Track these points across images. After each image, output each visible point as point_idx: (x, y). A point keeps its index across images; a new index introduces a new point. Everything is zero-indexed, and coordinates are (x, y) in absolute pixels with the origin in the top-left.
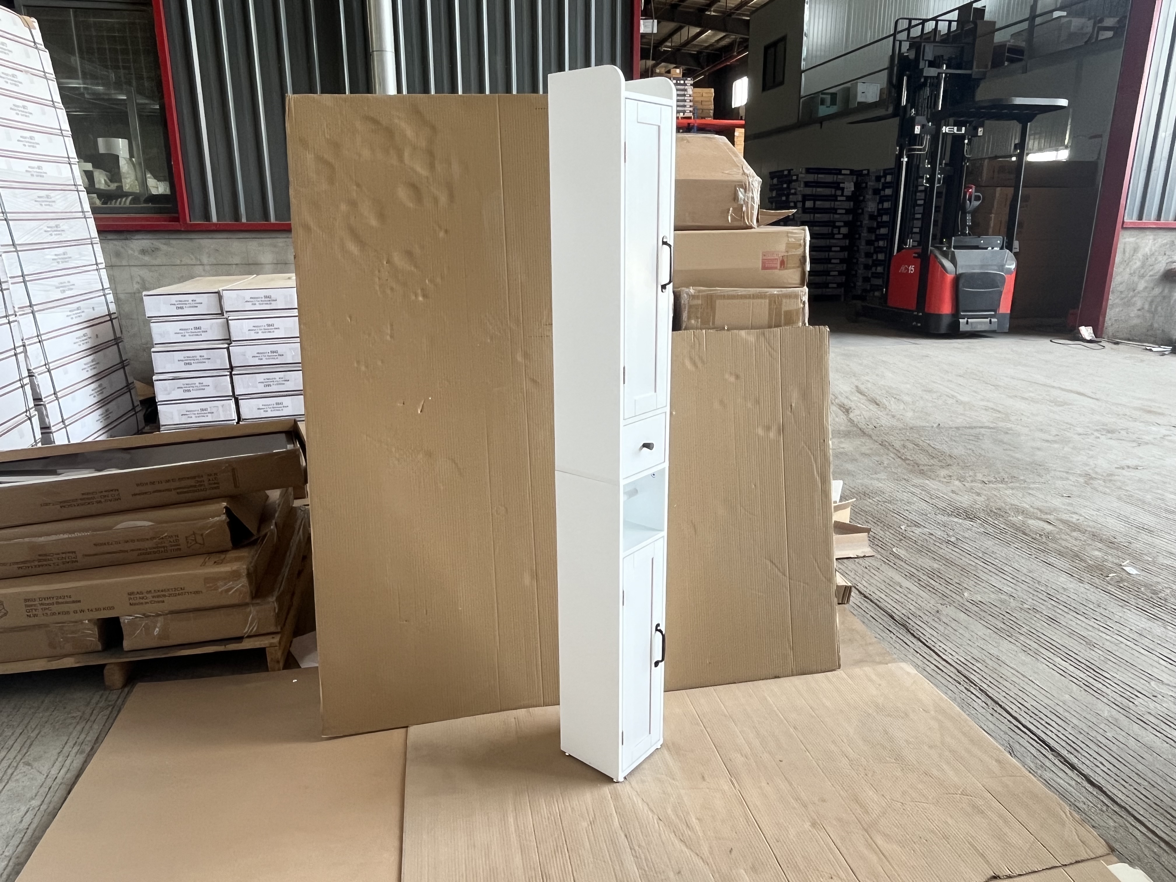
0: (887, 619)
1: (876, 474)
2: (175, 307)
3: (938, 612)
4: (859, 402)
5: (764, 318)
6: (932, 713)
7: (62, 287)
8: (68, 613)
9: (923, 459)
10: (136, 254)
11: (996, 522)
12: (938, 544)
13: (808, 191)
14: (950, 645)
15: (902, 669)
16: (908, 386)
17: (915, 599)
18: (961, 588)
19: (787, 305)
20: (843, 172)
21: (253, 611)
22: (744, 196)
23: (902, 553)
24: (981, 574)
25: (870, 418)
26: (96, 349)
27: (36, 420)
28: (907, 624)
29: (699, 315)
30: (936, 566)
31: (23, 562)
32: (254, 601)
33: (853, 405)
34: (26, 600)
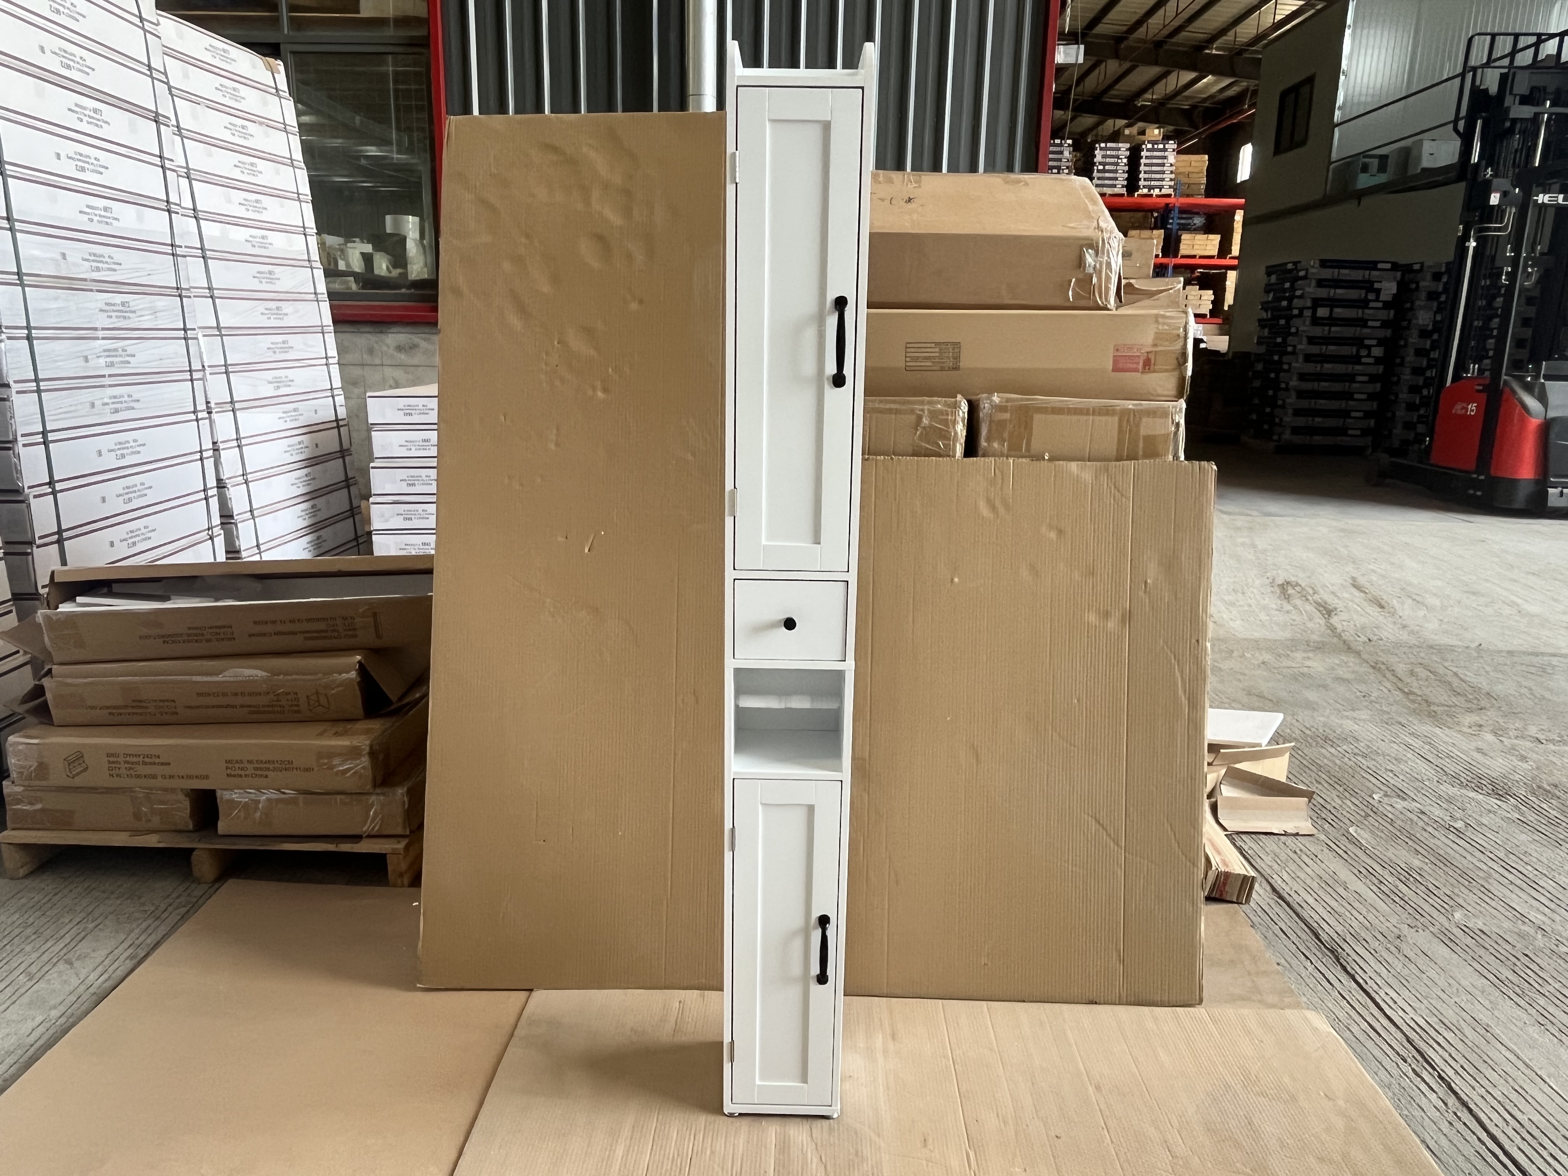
0: (1306, 936)
1: (1353, 710)
2: (402, 413)
3: (1399, 937)
4: (1352, 601)
5: (1110, 445)
6: (1341, 1103)
7: (277, 383)
8: (154, 777)
9: (1440, 695)
10: (391, 351)
11: (1544, 806)
12: (1430, 829)
13: (1323, 293)
14: (1405, 993)
15: (1306, 1019)
16: (1439, 583)
17: (1364, 912)
18: (1451, 903)
19: (1148, 427)
20: (1380, 266)
21: (376, 802)
22: (1095, 261)
23: (1364, 836)
24: (1495, 888)
25: (1363, 628)
26: (313, 461)
27: (220, 542)
28: (1340, 950)
29: (1006, 435)
30: (1416, 863)
31: (114, 707)
32: (379, 791)
33: (1340, 605)
34: (108, 755)
